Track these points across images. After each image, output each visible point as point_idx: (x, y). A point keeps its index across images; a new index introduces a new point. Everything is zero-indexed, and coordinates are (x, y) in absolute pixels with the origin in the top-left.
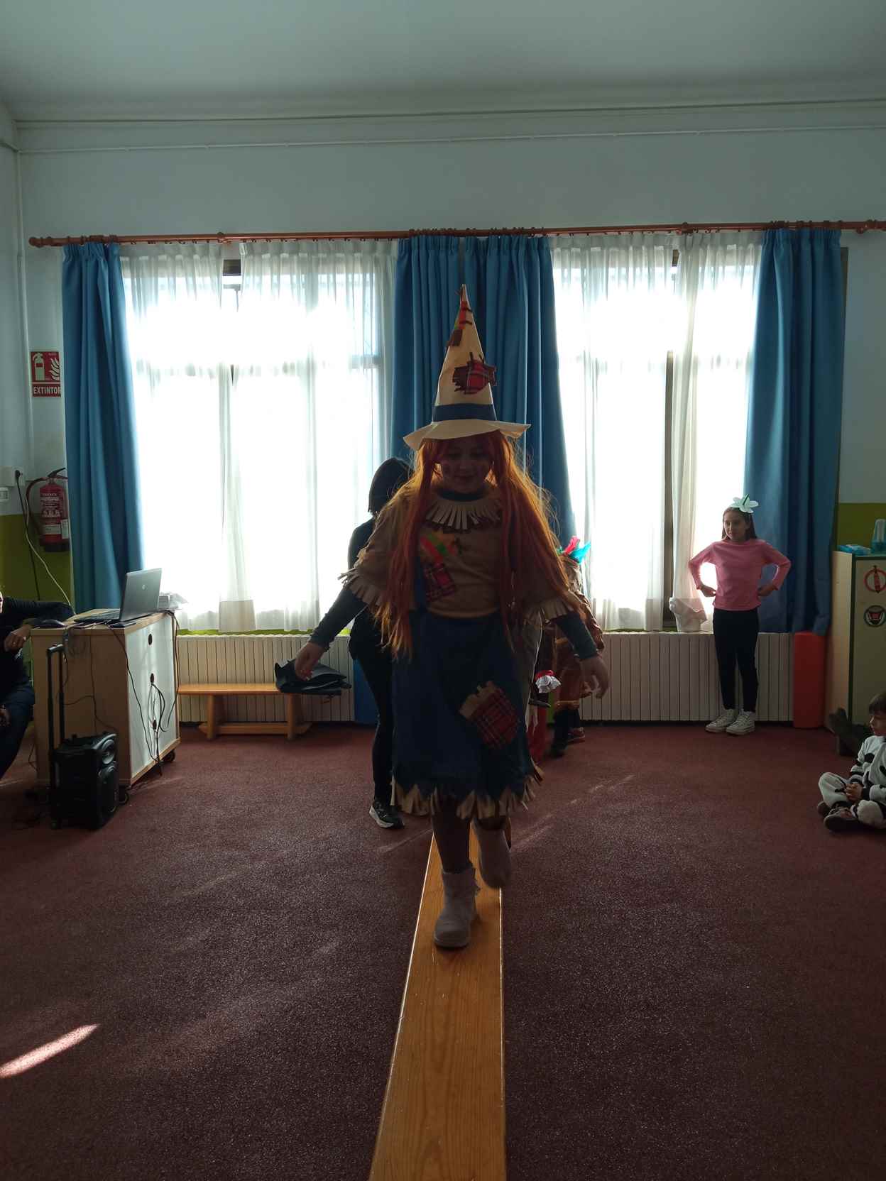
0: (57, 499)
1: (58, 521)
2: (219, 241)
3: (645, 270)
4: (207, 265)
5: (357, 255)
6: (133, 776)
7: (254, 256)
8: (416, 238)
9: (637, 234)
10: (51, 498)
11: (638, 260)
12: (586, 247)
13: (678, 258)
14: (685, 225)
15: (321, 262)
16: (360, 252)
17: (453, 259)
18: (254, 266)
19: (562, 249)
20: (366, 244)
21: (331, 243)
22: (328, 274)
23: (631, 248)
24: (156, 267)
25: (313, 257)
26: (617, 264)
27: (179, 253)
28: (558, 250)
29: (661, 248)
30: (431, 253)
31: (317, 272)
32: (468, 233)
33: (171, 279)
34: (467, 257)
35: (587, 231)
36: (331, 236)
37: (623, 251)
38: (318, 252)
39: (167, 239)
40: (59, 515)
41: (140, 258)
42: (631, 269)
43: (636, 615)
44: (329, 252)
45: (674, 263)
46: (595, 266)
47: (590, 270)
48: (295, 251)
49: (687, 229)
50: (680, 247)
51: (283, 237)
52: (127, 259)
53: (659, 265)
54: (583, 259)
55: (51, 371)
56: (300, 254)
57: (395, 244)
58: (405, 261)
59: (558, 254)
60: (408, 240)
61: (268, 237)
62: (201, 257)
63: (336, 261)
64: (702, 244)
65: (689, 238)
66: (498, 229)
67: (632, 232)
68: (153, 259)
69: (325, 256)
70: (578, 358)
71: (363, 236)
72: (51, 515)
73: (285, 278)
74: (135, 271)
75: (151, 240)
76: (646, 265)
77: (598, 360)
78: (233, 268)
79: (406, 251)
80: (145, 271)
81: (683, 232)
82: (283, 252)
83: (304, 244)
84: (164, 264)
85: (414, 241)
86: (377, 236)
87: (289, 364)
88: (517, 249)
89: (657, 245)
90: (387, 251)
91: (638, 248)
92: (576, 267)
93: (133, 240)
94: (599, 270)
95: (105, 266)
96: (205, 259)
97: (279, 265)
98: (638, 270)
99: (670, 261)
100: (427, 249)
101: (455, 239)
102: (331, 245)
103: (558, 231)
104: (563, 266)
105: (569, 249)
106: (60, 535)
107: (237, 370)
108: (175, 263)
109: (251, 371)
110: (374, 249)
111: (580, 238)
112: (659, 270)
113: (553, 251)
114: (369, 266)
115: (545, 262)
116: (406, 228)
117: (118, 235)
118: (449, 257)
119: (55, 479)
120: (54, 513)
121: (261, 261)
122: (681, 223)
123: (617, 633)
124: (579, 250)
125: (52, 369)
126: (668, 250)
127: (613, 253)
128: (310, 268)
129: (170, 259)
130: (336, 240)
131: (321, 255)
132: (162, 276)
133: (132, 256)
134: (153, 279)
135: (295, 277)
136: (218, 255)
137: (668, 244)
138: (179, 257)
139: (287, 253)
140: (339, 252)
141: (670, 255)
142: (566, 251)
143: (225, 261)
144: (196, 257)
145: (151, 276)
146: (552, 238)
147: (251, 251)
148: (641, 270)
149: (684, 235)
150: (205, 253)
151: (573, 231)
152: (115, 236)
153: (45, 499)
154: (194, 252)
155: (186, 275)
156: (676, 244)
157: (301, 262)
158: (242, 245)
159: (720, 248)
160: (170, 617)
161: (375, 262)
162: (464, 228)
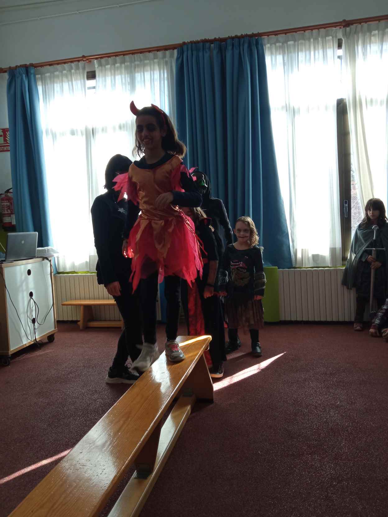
0: (8, 204)
1: (9, 215)
2: (84, 61)
3: (321, 51)
4: (79, 74)
5: (155, 60)
6: (11, 350)
7: (102, 67)
8: (186, 46)
9: (315, 31)
10: (6, 203)
11: (316, 48)
12: (286, 42)
13: (342, 43)
14: (344, 21)
15: (137, 66)
16: (157, 58)
17: (207, 55)
18: (102, 73)
19: (271, 45)
20: (160, 54)
21: (141, 55)
22: (141, 73)
23: (312, 40)
24: (53, 79)
25: (133, 64)
26: (304, 49)
27: (65, 70)
28: (268, 45)
29: (331, 37)
30: (195, 53)
31: (135, 73)
32: (215, 40)
33: (61, 84)
34: (215, 52)
35: (286, 32)
36: (141, 51)
37: (307, 42)
38: (135, 61)
39: (59, 63)
40: (10, 212)
41: (46, 75)
42: (312, 53)
43: (323, 258)
44: (141, 61)
45: (340, 46)
46: (291, 52)
47: (288, 54)
48: (123, 62)
49: (347, 24)
50: (343, 35)
51: (116, 54)
52: (40, 76)
53: (330, 48)
54: (284, 49)
55: (7, 139)
56: (126, 63)
57: (176, 51)
58: (180, 60)
59: (269, 47)
60: (181, 48)
61: (108, 55)
62: (75, 71)
63: (145, 65)
64: (356, 32)
65: (348, 29)
66: (232, 36)
67: (312, 31)
68: (52, 74)
69: (139, 63)
70: (283, 107)
71: (158, 49)
72: (6, 212)
73: (118, 78)
74: (44, 82)
75: (51, 64)
76: (321, 48)
77: (294, 107)
78: (92, 76)
79: (181, 54)
80: (49, 82)
81: (344, 26)
82: (117, 63)
83: (127, 57)
84: (58, 77)
85: (185, 48)
86: (166, 48)
87: (122, 125)
88: (243, 45)
89: (329, 36)
90: (172, 56)
91: (316, 39)
92: (280, 54)
93: (42, 65)
94: (293, 55)
95: (26, 79)
96: (78, 71)
97: (114, 70)
98: (317, 52)
99: (336, 45)
100: (192, 51)
101: (207, 45)
102: (142, 58)
103: (268, 34)
104: (272, 54)
105: (275, 44)
106: (11, 223)
107: (95, 129)
108: (62, 75)
109: (103, 130)
110: (164, 57)
111: (281, 37)
112: (330, 52)
113: (265, 45)
114: (162, 67)
115: (260, 52)
116: (181, 42)
117: (34, 63)
118: (205, 54)
119: (9, 194)
120: (7, 211)
121: (106, 70)
122: (341, 20)
123: (311, 269)
124: (281, 44)
125: (7, 138)
126: (334, 39)
127: (302, 43)
128: (131, 71)
129: (60, 73)
130: (145, 54)
131: (137, 63)
132: (57, 83)
133: (42, 74)
134: (52, 85)
135: (123, 76)
136: (84, 68)
137: (334, 35)
138: (65, 72)
139: (119, 63)
140: (146, 60)
141: (336, 42)
142: (274, 45)
143: (88, 72)
144: (73, 71)
145: (51, 84)
146: (264, 38)
147: (100, 65)
148: (319, 52)
149: (345, 28)
150: (77, 68)
151: (276, 33)
152: (32, 63)
153: (3, 204)
154: (72, 68)
155: (68, 81)
156: (340, 35)
157: (126, 68)
158: (95, 61)
159: (368, 34)
160: (47, 261)
161: (166, 63)
162: (213, 38)
